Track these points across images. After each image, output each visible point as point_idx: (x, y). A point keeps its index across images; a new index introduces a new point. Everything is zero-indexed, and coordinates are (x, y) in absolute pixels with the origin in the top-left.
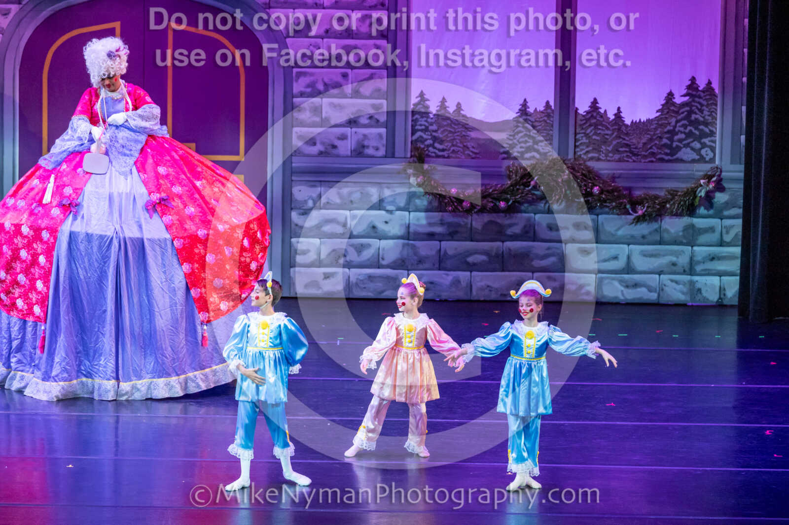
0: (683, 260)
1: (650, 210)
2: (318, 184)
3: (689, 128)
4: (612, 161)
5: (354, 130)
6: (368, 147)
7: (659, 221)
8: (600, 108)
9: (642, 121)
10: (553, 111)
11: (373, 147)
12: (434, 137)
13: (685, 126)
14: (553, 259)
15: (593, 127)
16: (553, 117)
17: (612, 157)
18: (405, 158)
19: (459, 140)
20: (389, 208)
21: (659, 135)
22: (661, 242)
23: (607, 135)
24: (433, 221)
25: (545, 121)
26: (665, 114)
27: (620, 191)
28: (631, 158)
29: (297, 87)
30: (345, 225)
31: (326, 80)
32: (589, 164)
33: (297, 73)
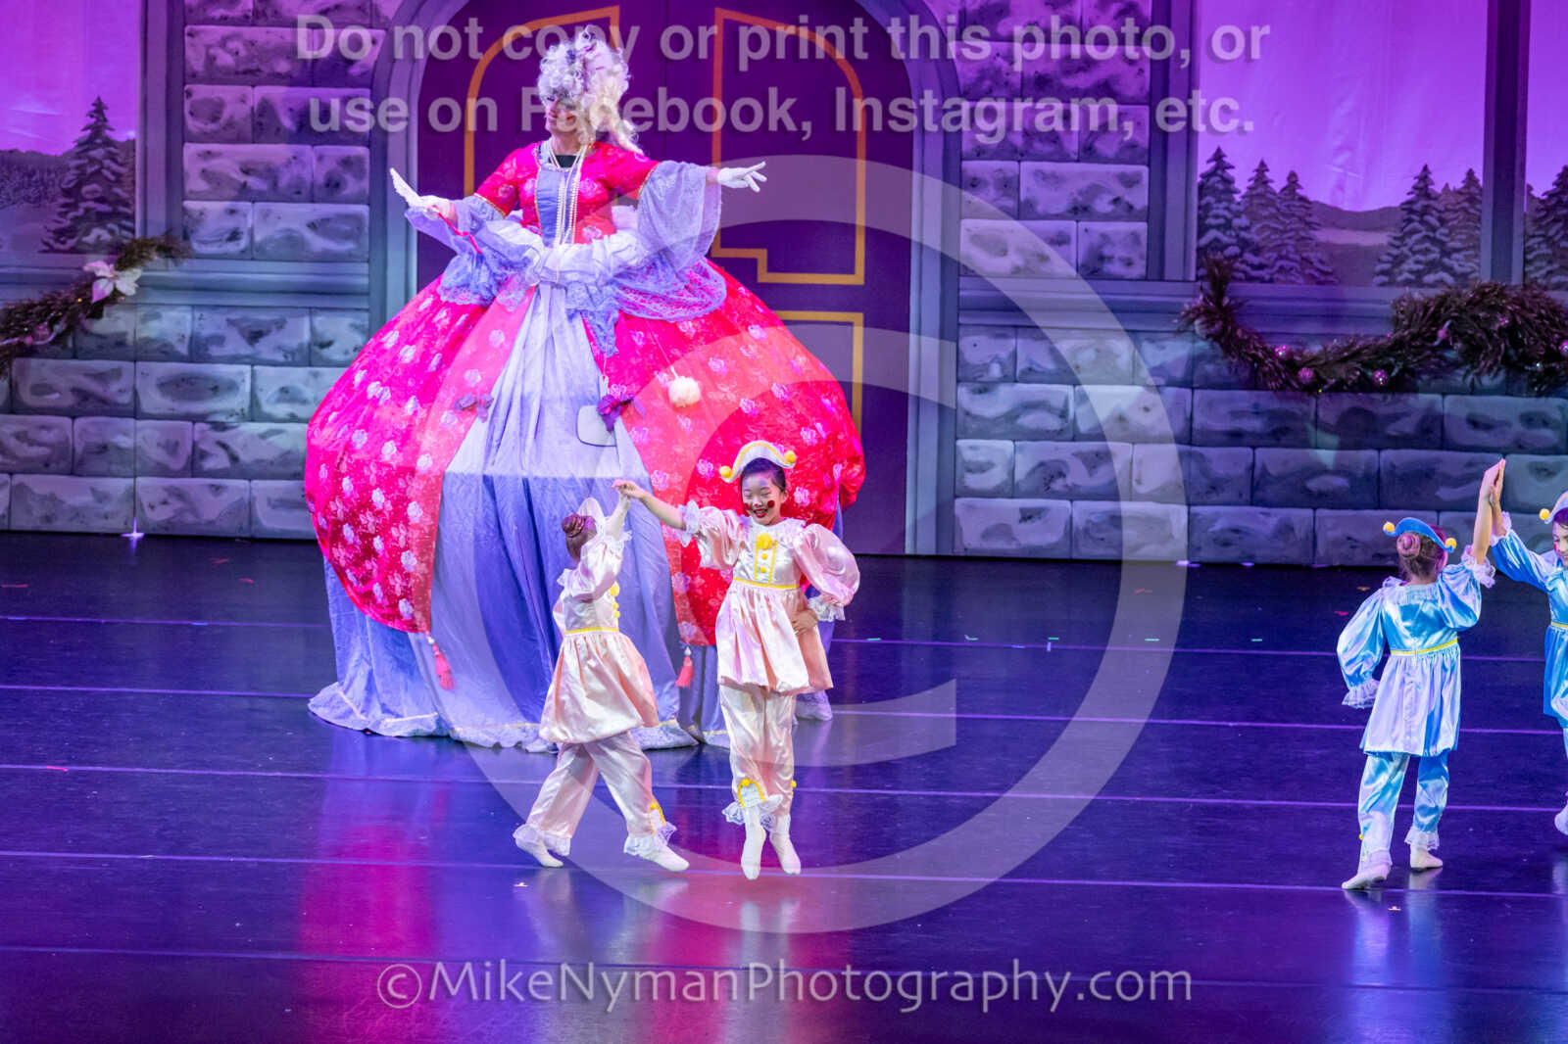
2: (1011, 332)
5: (1083, 225)
6: (1110, 259)
10: (1481, 191)
11: (1121, 259)
12: (1243, 240)
15: (1560, 225)
16: (1481, 202)
18: (1185, 281)
19: (1295, 246)
24: (1239, 407)
25: (1465, 210)
29: (971, 140)
30: (1063, 414)
32: (1554, 295)
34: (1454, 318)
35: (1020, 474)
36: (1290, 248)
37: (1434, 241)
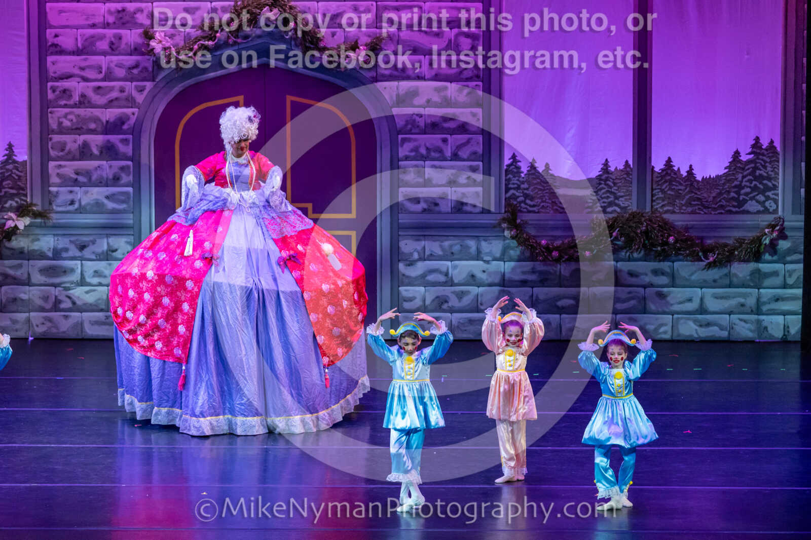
0: (751, 302)
1: (720, 256)
2: (422, 238)
3: (754, 183)
4: (685, 214)
6: (466, 204)
7: (729, 266)
8: (674, 166)
9: (712, 177)
10: (632, 170)
11: (471, 204)
12: (526, 194)
13: (750, 181)
14: (633, 302)
15: (667, 184)
16: (631, 175)
17: (685, 210)
18: (500, 213)
19: (548, 196)
20: (486, 258)
21: (728, 189)
22: (730, 286)
23: (681, 190)
24: (526, 269)
25: (625, 179)
26: (733, 171)
27: (693, 240)
28: (702, 210)
29: (403, 151)
30: (447, 274)
31: (428, 145)
32: (665, 216)
33: (402, 138)
34: (620, 227)
35: (428, 302)
36: (547, 198)
37: (611, 193)
